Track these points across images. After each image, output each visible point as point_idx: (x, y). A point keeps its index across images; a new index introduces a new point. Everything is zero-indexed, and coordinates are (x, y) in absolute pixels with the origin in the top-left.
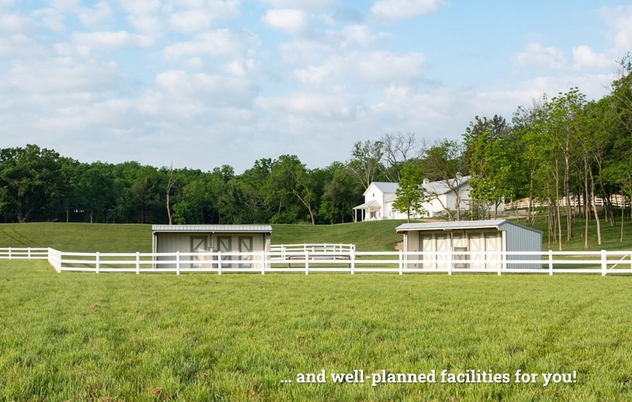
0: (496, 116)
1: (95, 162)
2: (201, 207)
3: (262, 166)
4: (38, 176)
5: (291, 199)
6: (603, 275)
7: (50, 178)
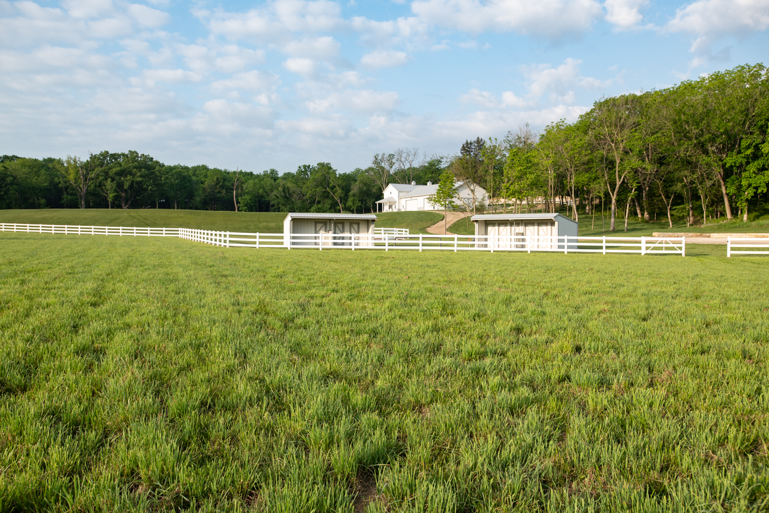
0: (478, 138)
1: (177, 164)
2: (256, 199)
3: (303, 170)
4: (139, 174)
5: (326, 195)
6: (643, 254)
7: (147, 176)
